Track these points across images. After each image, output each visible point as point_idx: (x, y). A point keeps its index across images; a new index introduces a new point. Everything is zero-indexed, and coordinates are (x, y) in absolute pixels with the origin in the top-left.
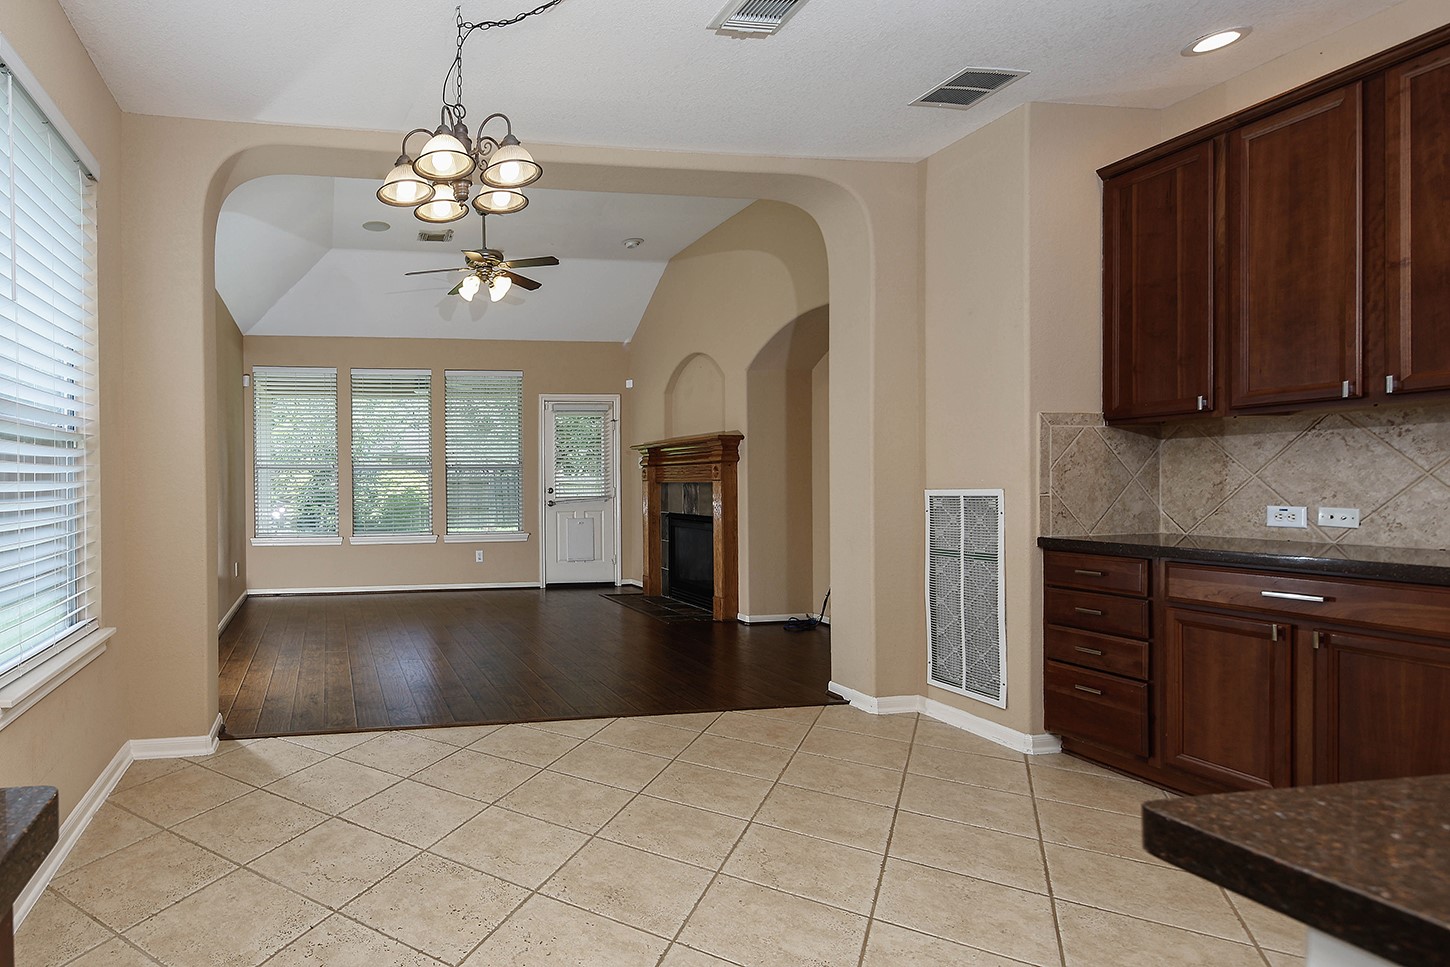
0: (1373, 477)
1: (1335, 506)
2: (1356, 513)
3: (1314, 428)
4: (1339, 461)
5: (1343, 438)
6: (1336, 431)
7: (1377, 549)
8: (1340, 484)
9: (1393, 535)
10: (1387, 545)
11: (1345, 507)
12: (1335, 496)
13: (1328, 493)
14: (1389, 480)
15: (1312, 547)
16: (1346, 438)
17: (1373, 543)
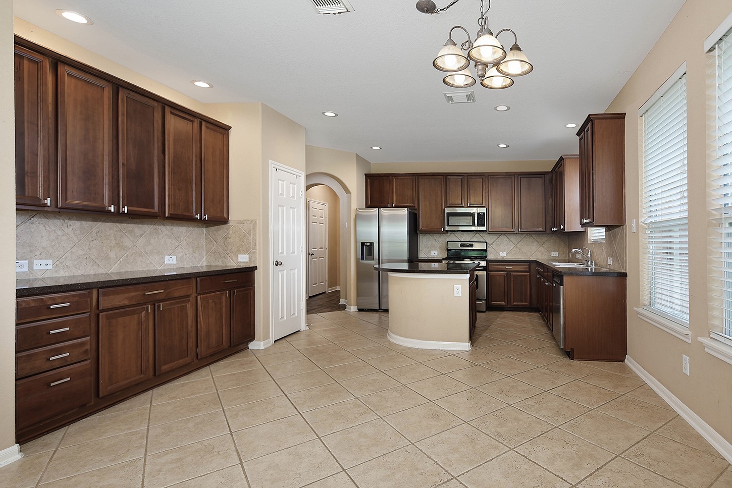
0: (57, 245)
1: (41, 259)
2: (50, 262)
3: (30, 219)
4: (42, 237)
5: (44, 226)
6: (41, 222)
7: (59, 277)
8: (43, 248)
9: (65, 271)
10: (63, 275)
11: (46, 259)
12: (41, 254)
13: (38, 253)
14: (64, 247)
15: (30, 281)
16: (46, 226)
17: (57, 275)
